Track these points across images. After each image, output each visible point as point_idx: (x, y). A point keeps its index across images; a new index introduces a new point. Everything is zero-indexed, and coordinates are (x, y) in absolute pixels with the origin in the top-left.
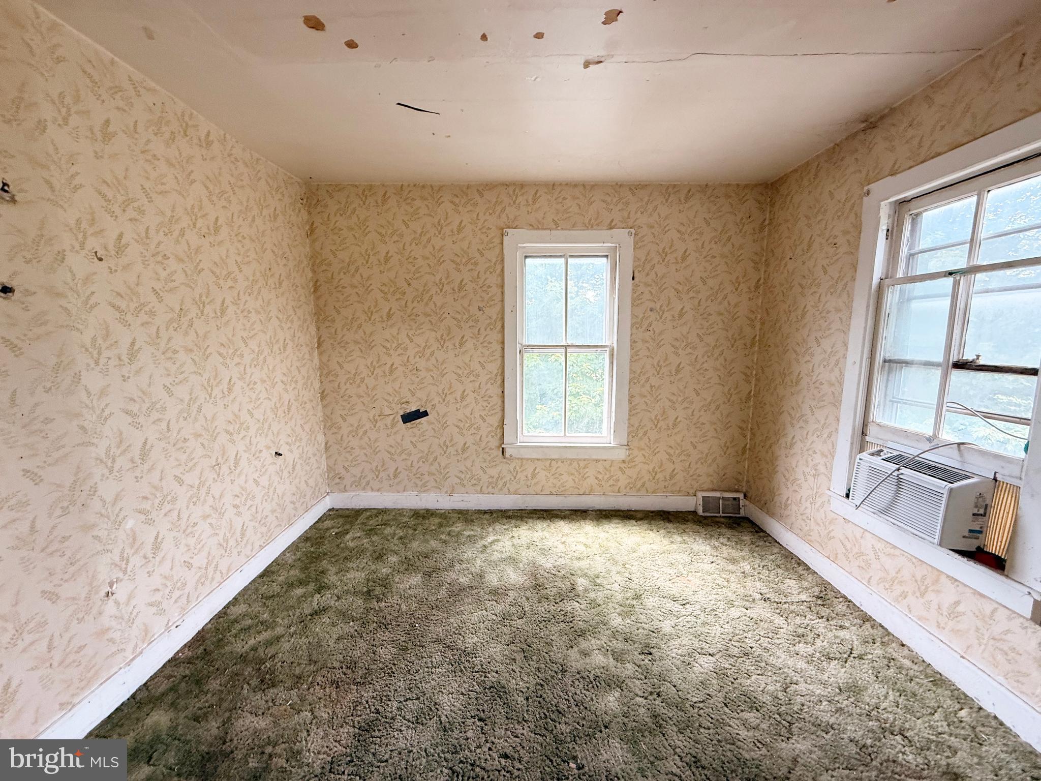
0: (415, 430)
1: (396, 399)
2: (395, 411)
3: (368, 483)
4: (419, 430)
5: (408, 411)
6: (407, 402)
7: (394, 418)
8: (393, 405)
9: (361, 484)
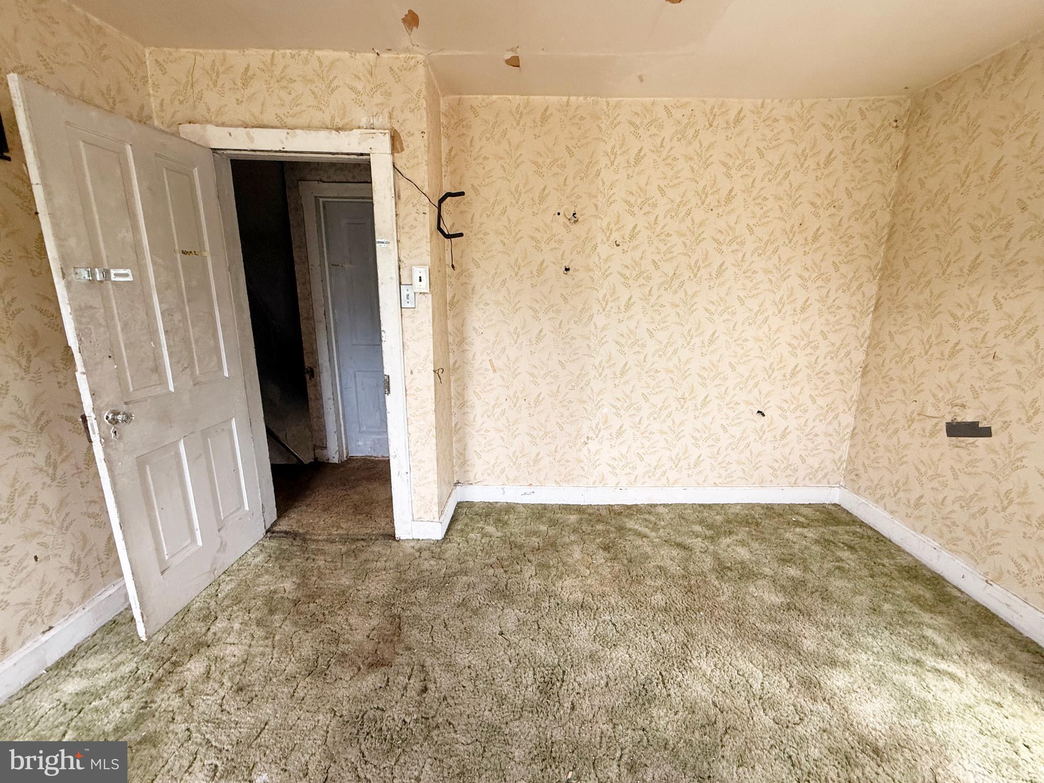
0: (963, 453)
1: (948, 397)
2: (941, 414)
3: (882, 497)
4: (969, 455)
5: (959, 419)
6: (963, 406)
7: (936, 424)
8: (942, 405)
9: (875, 493)
